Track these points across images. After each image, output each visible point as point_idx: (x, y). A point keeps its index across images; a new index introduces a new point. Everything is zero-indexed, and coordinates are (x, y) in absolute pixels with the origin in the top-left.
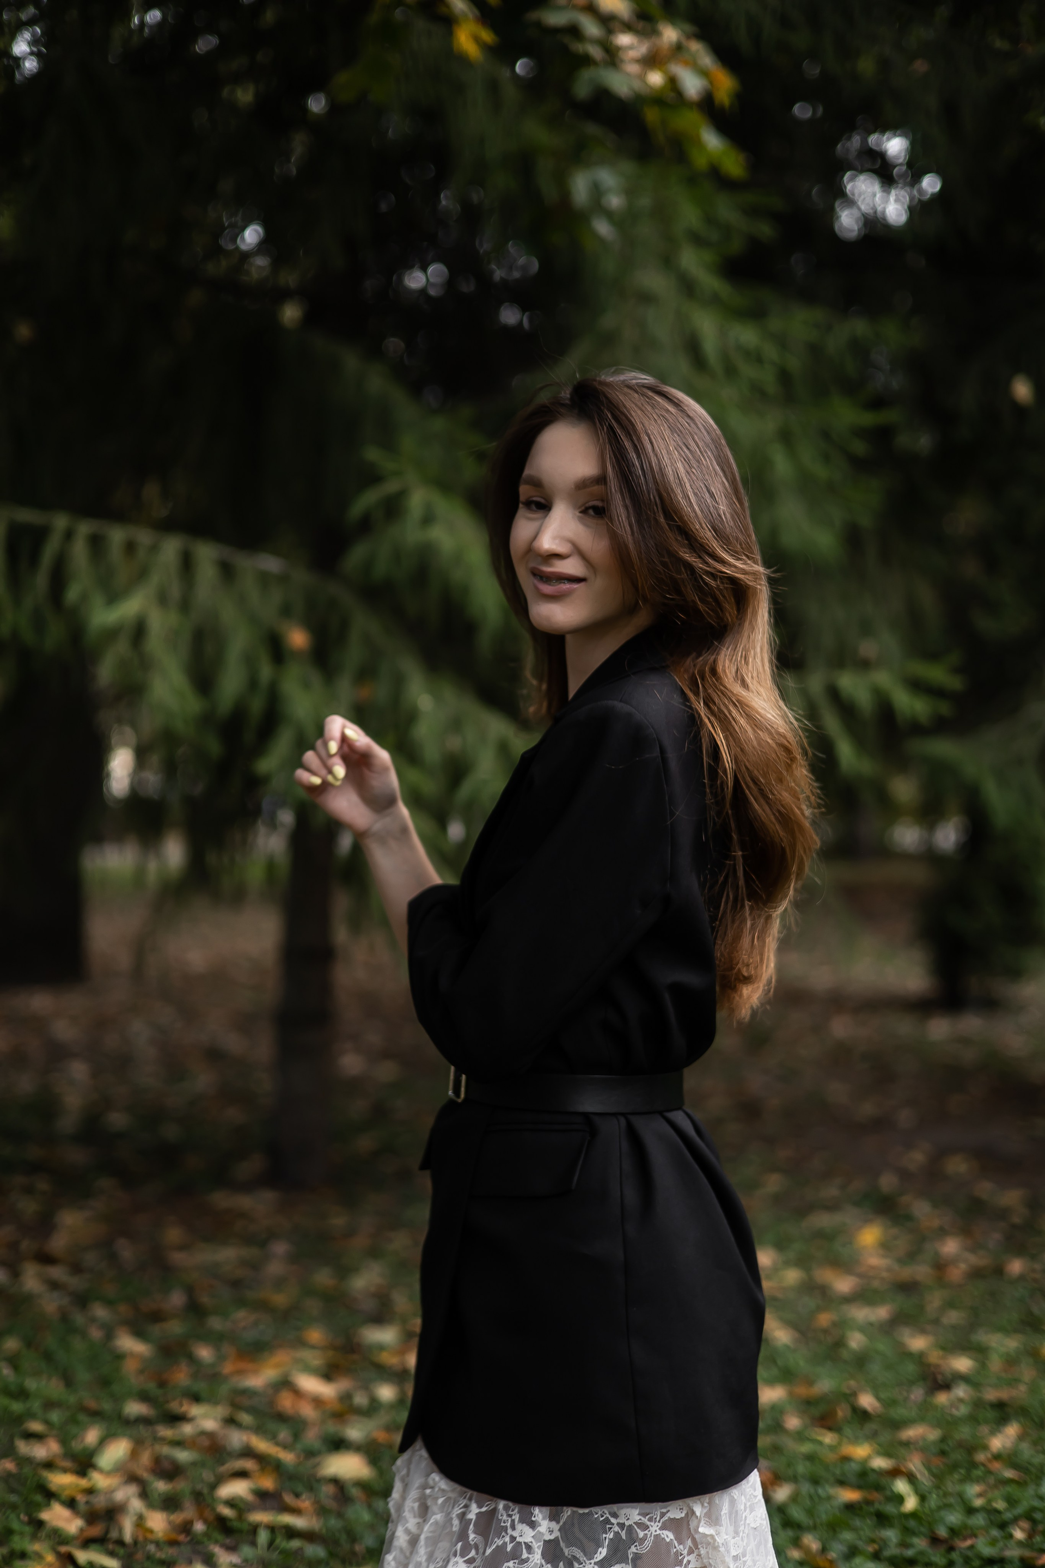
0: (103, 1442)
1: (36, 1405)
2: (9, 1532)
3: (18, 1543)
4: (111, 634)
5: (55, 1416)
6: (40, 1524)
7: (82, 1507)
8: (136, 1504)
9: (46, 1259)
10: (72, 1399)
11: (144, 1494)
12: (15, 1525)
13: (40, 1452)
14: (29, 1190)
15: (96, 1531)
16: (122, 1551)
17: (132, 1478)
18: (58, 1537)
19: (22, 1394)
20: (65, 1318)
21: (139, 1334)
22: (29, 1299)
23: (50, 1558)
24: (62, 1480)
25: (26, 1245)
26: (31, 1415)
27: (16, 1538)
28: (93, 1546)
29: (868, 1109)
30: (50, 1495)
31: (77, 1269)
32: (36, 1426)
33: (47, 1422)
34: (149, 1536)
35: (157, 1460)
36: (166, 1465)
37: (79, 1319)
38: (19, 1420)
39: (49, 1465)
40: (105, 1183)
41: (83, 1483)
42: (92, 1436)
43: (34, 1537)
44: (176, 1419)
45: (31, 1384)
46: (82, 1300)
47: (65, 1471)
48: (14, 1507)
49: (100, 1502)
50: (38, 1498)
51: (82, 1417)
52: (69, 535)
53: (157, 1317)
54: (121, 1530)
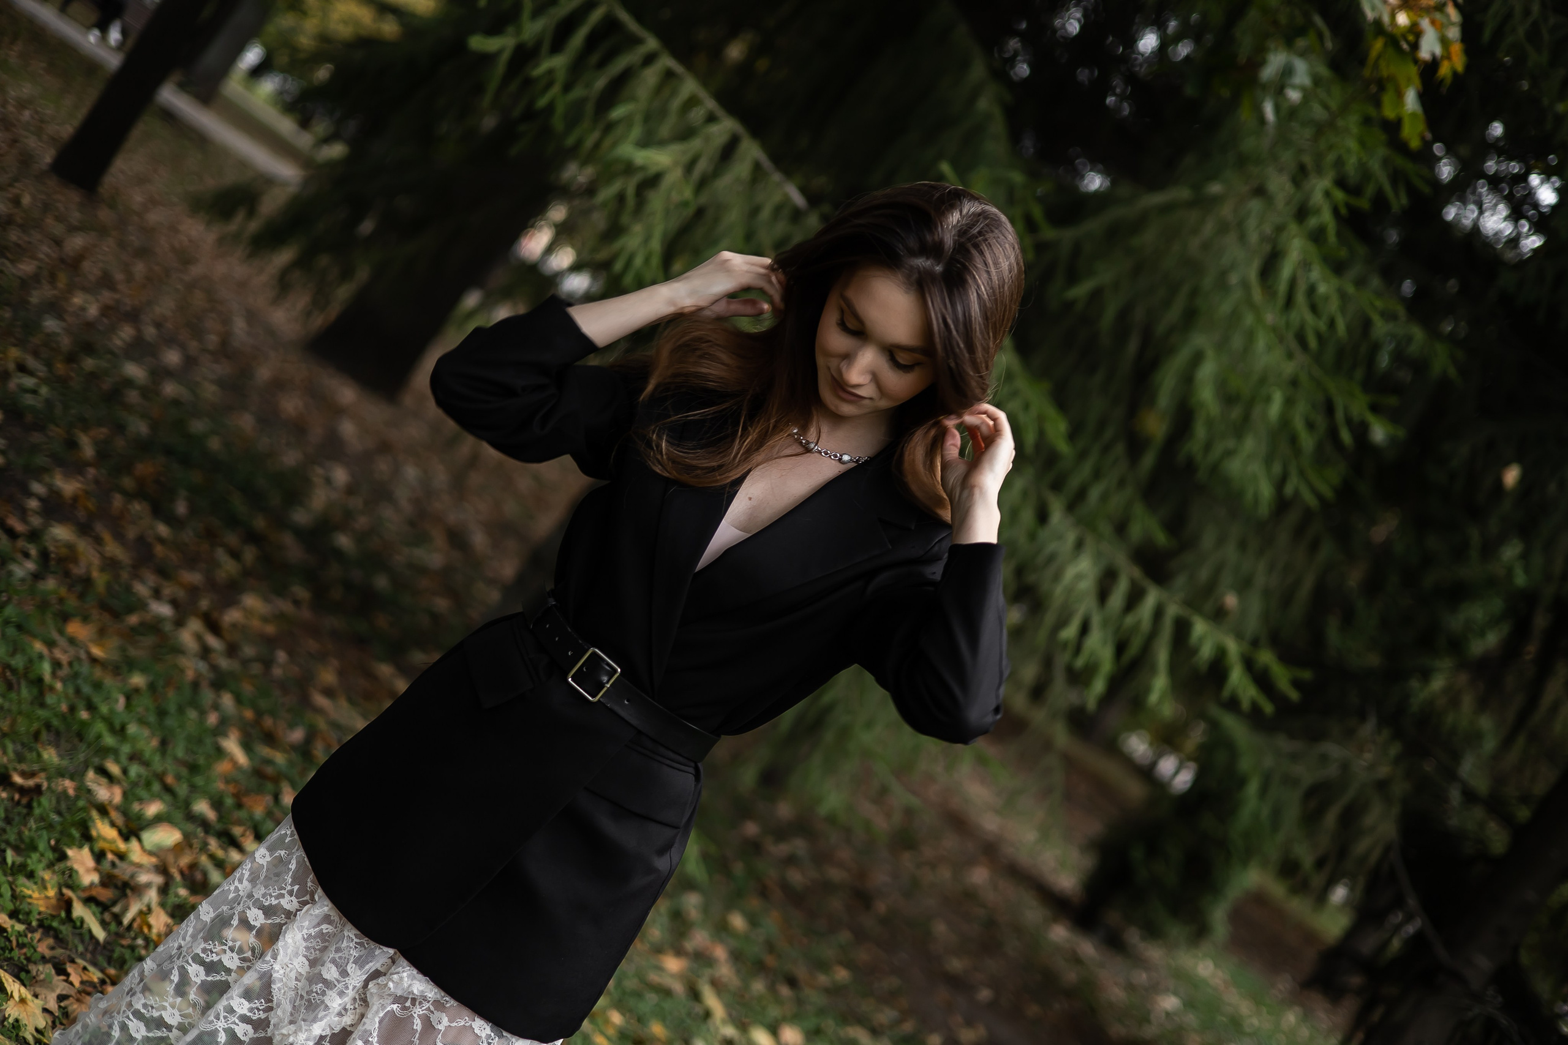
0: (158, 819)
1: (126, 749)
2: (33, 847)
3: (33, 862)
4: (629, 168)
5: (134, 770)
6: (63, 857)
7: (106, 866)
8: (152, 896)
9: (214, 627)
10: (158, 765)
11: (164, 890)
12: (42, 846)
13: (103, 793)
14: (235, 555)
15: (105, 895)
16: (113, 927)
17: (162, 869)
18: (69, 879)
19: (120, 732)
20: (196, 685)
21: (247, 746)
22: (178, 650)
23: (51, 893)
24: (105, 831)
25: (204, 604)
26: (114, 752)
27: (35, 856)
28: (93, 907)
29: (956, 965)
30: (87, 837)
31: (232, 650)
32: (114, 769)
33: (125, 771)
34: (146, 930)
35: (193, 866)
36: (199, 876)
37: (207, 695)
38: (106, 752)
39: (103, 810)
40: (301, 592)
41: (122, 846)
42: (153, 809)
43: (50, 866)
44: (233, 843)
45: (132, 729)
46: (220, 683)
47: (113, 824)
48: (50, 827)
49: (123, 871)
50: (76, 834)
51: (156, 787)
52: (649, 59)
53: (270, 739)
54: (125, 909)
